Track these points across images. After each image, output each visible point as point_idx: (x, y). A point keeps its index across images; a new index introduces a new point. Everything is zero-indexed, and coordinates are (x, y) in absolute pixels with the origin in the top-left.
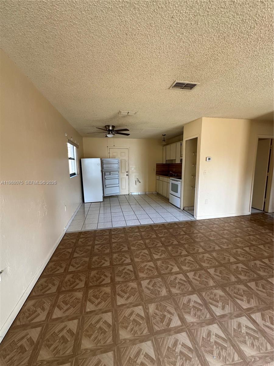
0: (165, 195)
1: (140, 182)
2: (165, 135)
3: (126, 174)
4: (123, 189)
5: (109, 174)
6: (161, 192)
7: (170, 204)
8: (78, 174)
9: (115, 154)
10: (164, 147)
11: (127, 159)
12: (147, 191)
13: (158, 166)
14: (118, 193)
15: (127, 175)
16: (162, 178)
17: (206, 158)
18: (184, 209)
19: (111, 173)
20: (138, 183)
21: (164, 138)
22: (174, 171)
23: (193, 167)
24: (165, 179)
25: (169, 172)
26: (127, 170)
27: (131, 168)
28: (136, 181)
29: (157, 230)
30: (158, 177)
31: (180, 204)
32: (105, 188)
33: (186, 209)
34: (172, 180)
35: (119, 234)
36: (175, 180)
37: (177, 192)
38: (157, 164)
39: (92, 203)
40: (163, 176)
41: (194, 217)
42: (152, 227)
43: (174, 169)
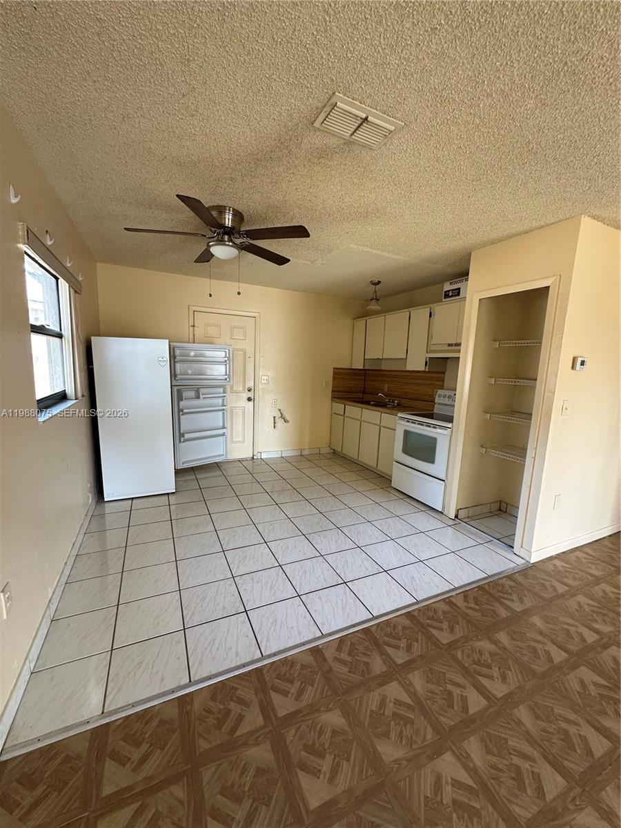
0: (368, 458)
1: (286, 421)
2: (379, 282)
3: (246, 395)
4: (235, 442)
5: (192, 394)
6: (351, 451)
7: (392, 491)
8: (80, 395)
9: (212, 331)
10: (360, 323)
11: (250, 350)
12: (306, 446)
13: (339, 374)
14: (223, 455)
15: (249, 399)
16: (354, 410)
17: (574, 360)
18: (456, 517)
19: (202, 391)
20: (280, 422)
21: (375, 292)
23: (490, 384)
24: (372, 415)
25: (364, 393)
26: (250, 384)
27: (263, 377)
28: (274, 417)
29: (453, 644)
30: (339, 407)
31: (444, 500)
32: (180, 442)
33: (462, 514)
34: (408, 422)
35: (313, 709)
36: (421, 424)
37: (432, 461)
38: (334, 368)
39: (134, 501)
40: (360, 405)
41: (515, 550)
42: (425, 629)
43: (386, 385)
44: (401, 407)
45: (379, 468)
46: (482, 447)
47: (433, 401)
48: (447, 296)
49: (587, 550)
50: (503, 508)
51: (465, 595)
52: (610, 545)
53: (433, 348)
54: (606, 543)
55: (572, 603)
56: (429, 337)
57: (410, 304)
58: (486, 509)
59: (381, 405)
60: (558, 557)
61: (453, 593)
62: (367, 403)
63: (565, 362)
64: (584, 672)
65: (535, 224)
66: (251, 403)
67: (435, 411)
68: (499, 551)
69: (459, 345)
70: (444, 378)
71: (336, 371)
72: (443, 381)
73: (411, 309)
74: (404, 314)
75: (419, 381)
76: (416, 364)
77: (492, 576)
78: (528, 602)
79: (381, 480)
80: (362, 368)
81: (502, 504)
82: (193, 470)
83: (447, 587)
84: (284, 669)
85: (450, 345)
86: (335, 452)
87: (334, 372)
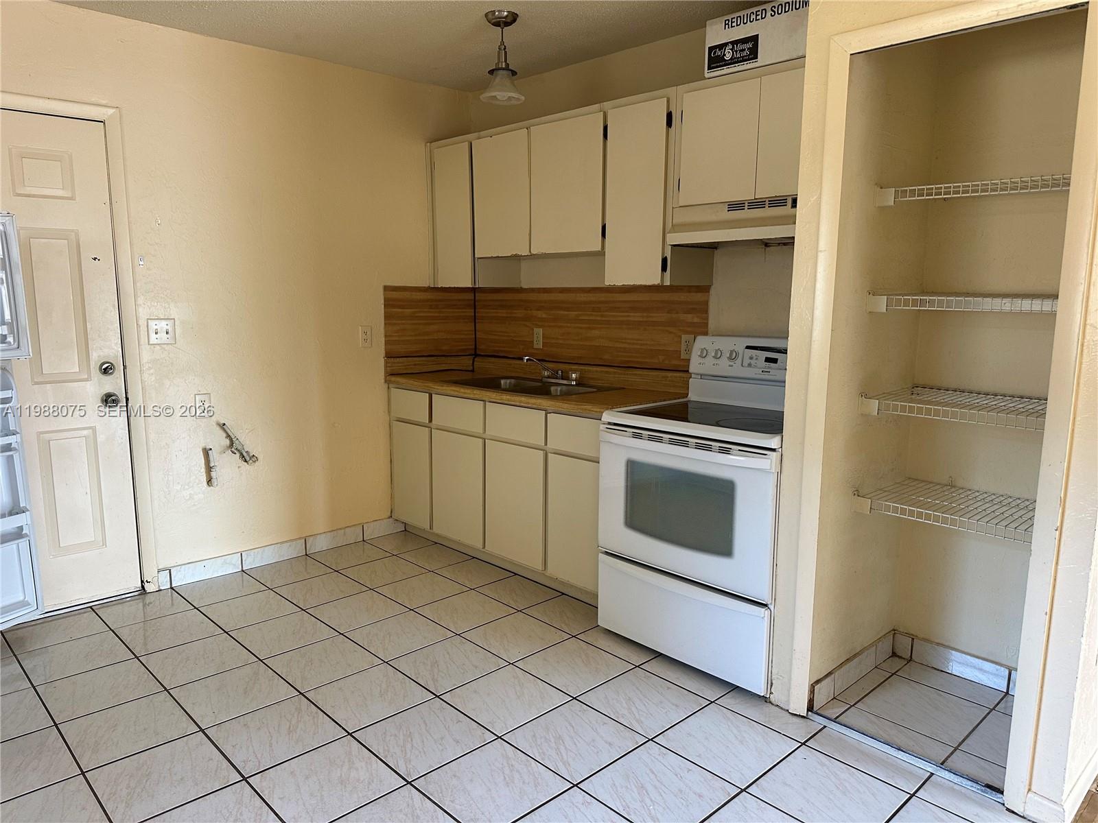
1: (246, 458)
2: (512, 19)
3: (99, 385)
7: (604, 643)
10: (453, 154)
11: (94, 231)
12: (319, 524)
13: (400, 302)
14: (24, 604)
15: (109, 400)
16: (457, 408)
18: (810, 708)
20: (227, 465)
21: (503, 47)
22: (538, 344)
23: (872, 314)
24: (516, 420)
25: (476, 355)
26: (109, 349)
27: (152, 324)
28: (206, 452)
30: (413, 401)
31: (770, 662)
33: (822, 695)
34: (636, 436)
36: (679, 441)
37: (722, 545)
38: (386, 288)
40: (477, 392)
41: (1011, 799)
43: (540, 331)
46: (859, 495)
47: (684, 370)
48: (716, 60)
53: (680, 217)
56: (671, 184)
58: (867, 662)
59: (531, 386)
62: (490, 384)
66: (117, 419)
67: (692, 396)
69: (791, 201)
70: (706, 303)
71: (396, 295)
72: (706, 312)
73: (607, 105)
74: (587, 121)
75: (636, 317)
76: (634, 266)
80: (466, 284)
85: (735, 206)
86: (407, 532)
87: (385, 300)
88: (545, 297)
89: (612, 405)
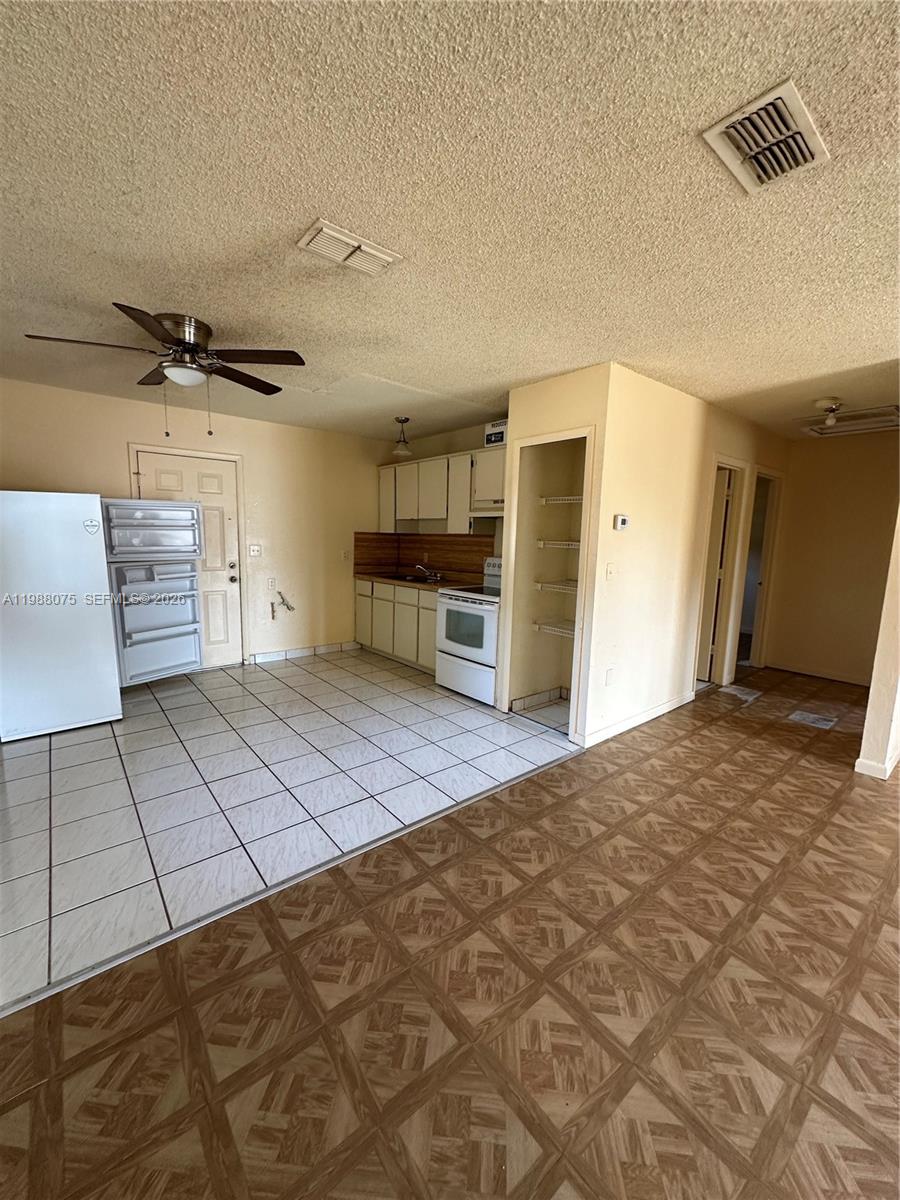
0: (406, 652)
1: (289, 608)
2: (407, 420)
3: (228, 573)
4: (213, 643)
5: (142, 574)
6: (382, 643)
9: (168, 481)
10: (388, 472)
11: (229, 508)
12: (321, 641)
13: (361, 539)
14: (195, 662)
15: (233, 579)
16: (384, 589)
17: (615, 517)
18: (510, 709)
19: (157, 569)
20: (281, 610)
21: (402, 431)
22: (426, 561)
23: (540, 548)
24: (407, 593)
25: (398, 565)
26: (234, 558)
27: (252, 548)
28: (272, 604)
29: (491, 838)
30: (365, 586)
31: (495, 693)
32: (125, 646)
33: (517, 706)
34: (451, 598)
35: (331, 925)
36: (466, 600)
37: (480, 645)
38: (356, 533)
39: (54, 738)
40: (391, 581)
41: (571, 738)
42: (463, 828)
43: (426, 555)
44: (445, 582)
45: (421, 661)
46: (535, 623)
47: (482, 572)
48: (489, 441)
49: (645, 729)
50: (564, 696)
51: (511, 790)
52: (668, 722)
53: (476, 505)
54: (664, 719)
55: (620, 781)
56: (472, 491)
57: (450, 449)
58: (545, 698)
59: (420, 579)
60: (614, 739)
61: (499, 790)
62: (402, 578)
63: (606, 521)
64: (621, 841)
65: (568, 366)
66: (236, 585)
67: (485, 585)
68: (553, 740)
69: (503, 501)
71: (360, 536)
72: (493, 546)
73: (449, 455)
74: (439, 463)
75: (465, 548)
76: (459, 525)
77: (542, 766)
78: (576, 787)
79: (421, 677)
80: (393, 532)
81: (563, 690)
82: (148, 686)
83: (490, 784)
84: (295, 896)
85: (496, 502)
86: (362, 648)
87: (355, 538)
88: (429, 538)
89: (443, 586)
